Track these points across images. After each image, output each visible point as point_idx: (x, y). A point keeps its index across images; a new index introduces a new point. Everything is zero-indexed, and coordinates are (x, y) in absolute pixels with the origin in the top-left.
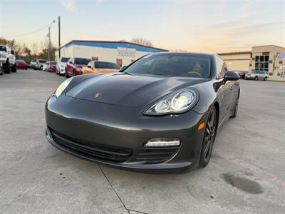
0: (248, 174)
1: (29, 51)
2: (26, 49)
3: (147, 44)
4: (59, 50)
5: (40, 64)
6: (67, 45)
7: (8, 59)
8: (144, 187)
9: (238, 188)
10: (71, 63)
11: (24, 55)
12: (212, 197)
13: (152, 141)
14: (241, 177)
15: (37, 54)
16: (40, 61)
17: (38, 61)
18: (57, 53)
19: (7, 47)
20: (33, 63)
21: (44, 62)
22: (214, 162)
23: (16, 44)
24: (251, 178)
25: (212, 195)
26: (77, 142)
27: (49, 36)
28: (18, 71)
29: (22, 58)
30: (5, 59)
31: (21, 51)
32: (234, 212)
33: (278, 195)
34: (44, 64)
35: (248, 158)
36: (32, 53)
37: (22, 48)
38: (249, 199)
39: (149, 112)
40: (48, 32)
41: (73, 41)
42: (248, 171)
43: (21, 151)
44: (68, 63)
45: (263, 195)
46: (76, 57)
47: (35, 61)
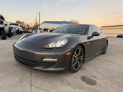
0: (94, 77)
1: (29, 26)
2: (28, 25)
3: (76, 22)
4: (39, 25)
5: (32, 31)
6: (42, 23)
7: (19, 29)
8: (43, 78)
9: (85, 82)
10: (42, 30)
11: (27, 27)
12: (70, 85)
13: (45, 59)
14: (90, 78)
15: (32, 27)
16: (32, 30)
17: (31, 30)
18: (39, 27)
19: (19, 24)
20: (29, 31)
21: (33, 30)
22: (81, 71)
23: (24, 23)
24: (94, 79)
25: (71, 84)
26: (21, 58)
27: (36, 20)
28: (23, 33)
29: (26, 28)
30: (18, 29)
31: (26, 26)
32: (76, 91)
33: (102, 87)
34: (33, 31)
35: (99, 71)
36: (30, 27)
37: (26, 25)
38: (87, 87)
39: (46, 47)
40: (36, 18)
41: (45, 22)
42: (95, 76)
43: (6, 62)
44: (41, 31)
45: (95, 86)
46: (44, 28)
47: (30, 30)
